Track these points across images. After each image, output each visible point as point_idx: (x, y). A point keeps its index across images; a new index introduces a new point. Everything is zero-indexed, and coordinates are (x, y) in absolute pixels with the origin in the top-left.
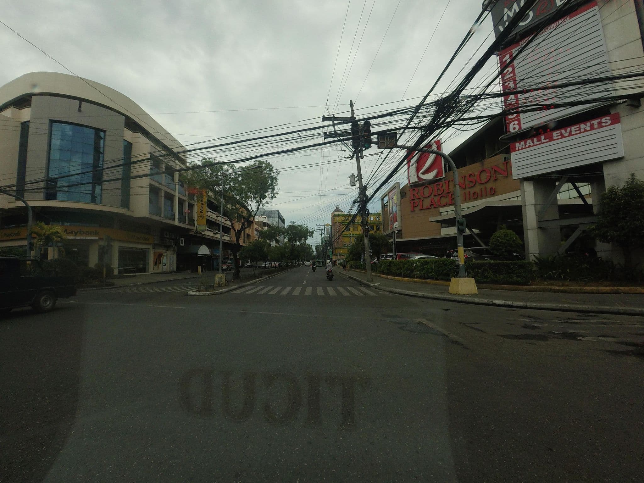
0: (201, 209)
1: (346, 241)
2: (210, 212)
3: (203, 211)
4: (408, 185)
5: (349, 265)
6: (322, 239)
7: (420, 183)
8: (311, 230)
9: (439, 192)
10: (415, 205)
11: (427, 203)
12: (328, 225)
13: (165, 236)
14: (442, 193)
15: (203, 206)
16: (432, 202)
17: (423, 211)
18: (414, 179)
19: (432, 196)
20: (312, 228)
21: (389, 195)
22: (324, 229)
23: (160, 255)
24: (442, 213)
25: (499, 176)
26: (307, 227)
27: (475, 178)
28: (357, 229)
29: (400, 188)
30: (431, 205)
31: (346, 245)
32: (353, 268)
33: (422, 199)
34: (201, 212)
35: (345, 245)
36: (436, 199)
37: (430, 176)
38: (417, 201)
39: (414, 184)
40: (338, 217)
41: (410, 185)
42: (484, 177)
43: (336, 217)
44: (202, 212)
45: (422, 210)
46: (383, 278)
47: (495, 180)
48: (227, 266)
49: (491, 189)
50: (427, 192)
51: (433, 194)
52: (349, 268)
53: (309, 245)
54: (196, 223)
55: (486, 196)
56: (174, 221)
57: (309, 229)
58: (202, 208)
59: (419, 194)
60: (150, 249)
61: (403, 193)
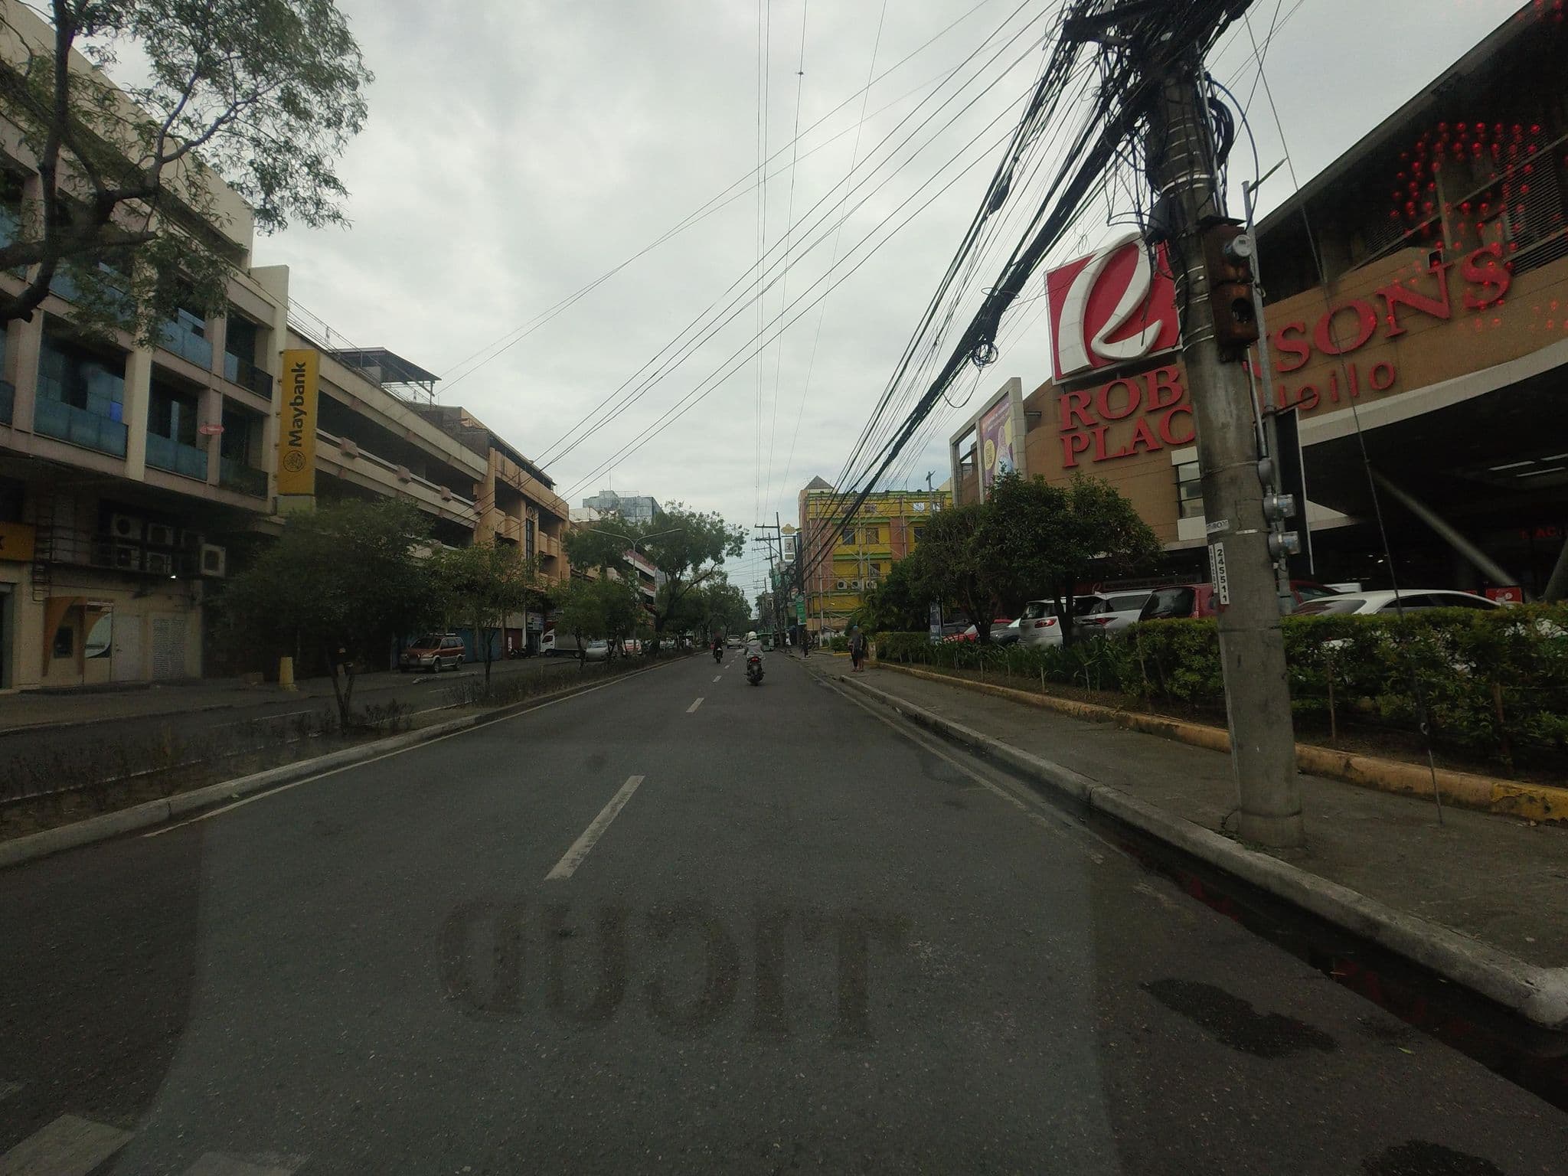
0: (292, 434)
1: (845, 573)
2: (362, 456)
3: (300, 438)
4: (1054, 383)
5: (872, 648)
6: (772, 574)
7: (1095, 372)
8: (735, 534)
9: (1166, 400)
10: (1078, 446)
11: (1121, 437)
12: (788, 529)
13: (116, 533)
14: (1176, 403)
15: (301, 420)
16: (1139, 433)
17: (1104, 466)
18: (1075, 359)
19: (1141, 413)
20: (740, 527)
21: (981, 427)
22: (779, 539)
23: (81, 614)
24: (1179, 467)
25: (1410, 323)
26: (722, 521)
27: (1309, 339)
28: (877, 537)
29: (1025, 397)
30: (1136, 442)
31: (845, 587)
32: (897, 661)
33: (1103, 424)
34: (292, 443)
35: (841, 585)
36: (1155, 422)
37: (1132, 348)
38: (1085, 433)
39: (1077, 377)
40: (818, 503)
41: (1059, 383)
42: (1347, 332)
43: (814, 502)
44: (299, 442)
45: (1101, 461)
46: (1371, 785)
47: (1395, 338)
48: (436, 654)
49: (1380, 369)
50: (1120, 401)
51: (1145, 406)
52: (874, 658)
53: (735, 589)
54: (272, 484)
55: (1355, 398)
56: (125, 461)
57: (729, 531)
58: (297, 429)
59: (1092, 410)
60: (16, 588)
61: (1033, 411)
